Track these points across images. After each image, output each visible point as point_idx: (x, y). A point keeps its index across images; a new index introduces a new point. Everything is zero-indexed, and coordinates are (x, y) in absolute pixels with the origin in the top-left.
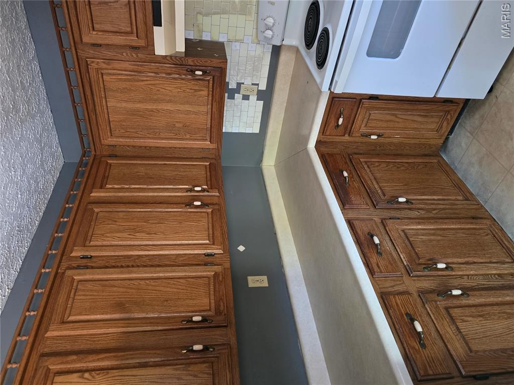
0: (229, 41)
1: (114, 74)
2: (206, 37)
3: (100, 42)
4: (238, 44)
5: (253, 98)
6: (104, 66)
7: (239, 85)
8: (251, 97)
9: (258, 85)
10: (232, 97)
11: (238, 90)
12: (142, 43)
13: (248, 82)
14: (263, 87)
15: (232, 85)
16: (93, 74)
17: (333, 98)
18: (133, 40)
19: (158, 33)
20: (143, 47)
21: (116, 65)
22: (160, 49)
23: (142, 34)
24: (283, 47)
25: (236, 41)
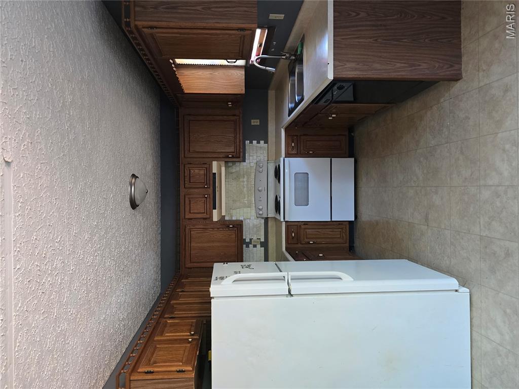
0: (244, 219)
1: (195, 231)
2: (234, 218)
3: (192, 217)
4: (248, 220)
5: (258, 246)
6: (192, 227)
7: (251, 240)
8: (257, 246)
9: (260, 239)
10: (248, 246)
11: (250, 243)
12: (208, 216)
13: (255, 238)
14: (262, 240)
15: (248, 240)
16: (187, 231)
17: (288, 226)
18: (204, 216)
19: (215, 212)
20: (208, 218)
21: (197, 227)
22: (215, 219)
23: (208, 213)
24: (269, 219)
25: (248, 219)
